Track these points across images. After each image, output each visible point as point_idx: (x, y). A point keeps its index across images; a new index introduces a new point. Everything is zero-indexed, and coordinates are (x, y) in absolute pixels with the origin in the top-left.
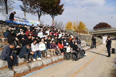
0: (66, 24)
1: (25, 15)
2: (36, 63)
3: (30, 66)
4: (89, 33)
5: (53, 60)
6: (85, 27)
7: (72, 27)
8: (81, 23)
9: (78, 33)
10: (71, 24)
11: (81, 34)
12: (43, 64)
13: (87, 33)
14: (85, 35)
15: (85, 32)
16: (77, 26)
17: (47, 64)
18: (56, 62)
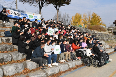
0: (73, 18)
1: (16, 5)
2: (52, 69)
3: (47, 72)
4: (107, 31)
5: (70, 66)
6: (101, 22)
7: (81, 22)
8: (94, 16)
9: (91, 31)
10: (80, 18)
11: (96, 32)
12: (59, 70)
13: (104, 31)
14: (102, 34)
15: (101, 29)
16: (89, 20)
17: (64, 70)
18: (74, 68)
